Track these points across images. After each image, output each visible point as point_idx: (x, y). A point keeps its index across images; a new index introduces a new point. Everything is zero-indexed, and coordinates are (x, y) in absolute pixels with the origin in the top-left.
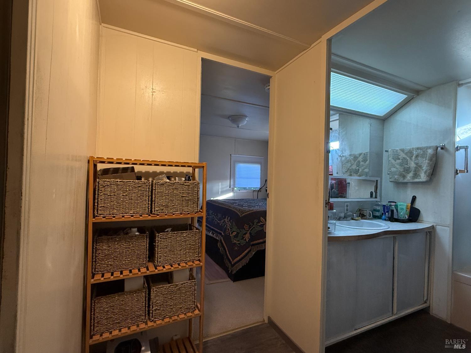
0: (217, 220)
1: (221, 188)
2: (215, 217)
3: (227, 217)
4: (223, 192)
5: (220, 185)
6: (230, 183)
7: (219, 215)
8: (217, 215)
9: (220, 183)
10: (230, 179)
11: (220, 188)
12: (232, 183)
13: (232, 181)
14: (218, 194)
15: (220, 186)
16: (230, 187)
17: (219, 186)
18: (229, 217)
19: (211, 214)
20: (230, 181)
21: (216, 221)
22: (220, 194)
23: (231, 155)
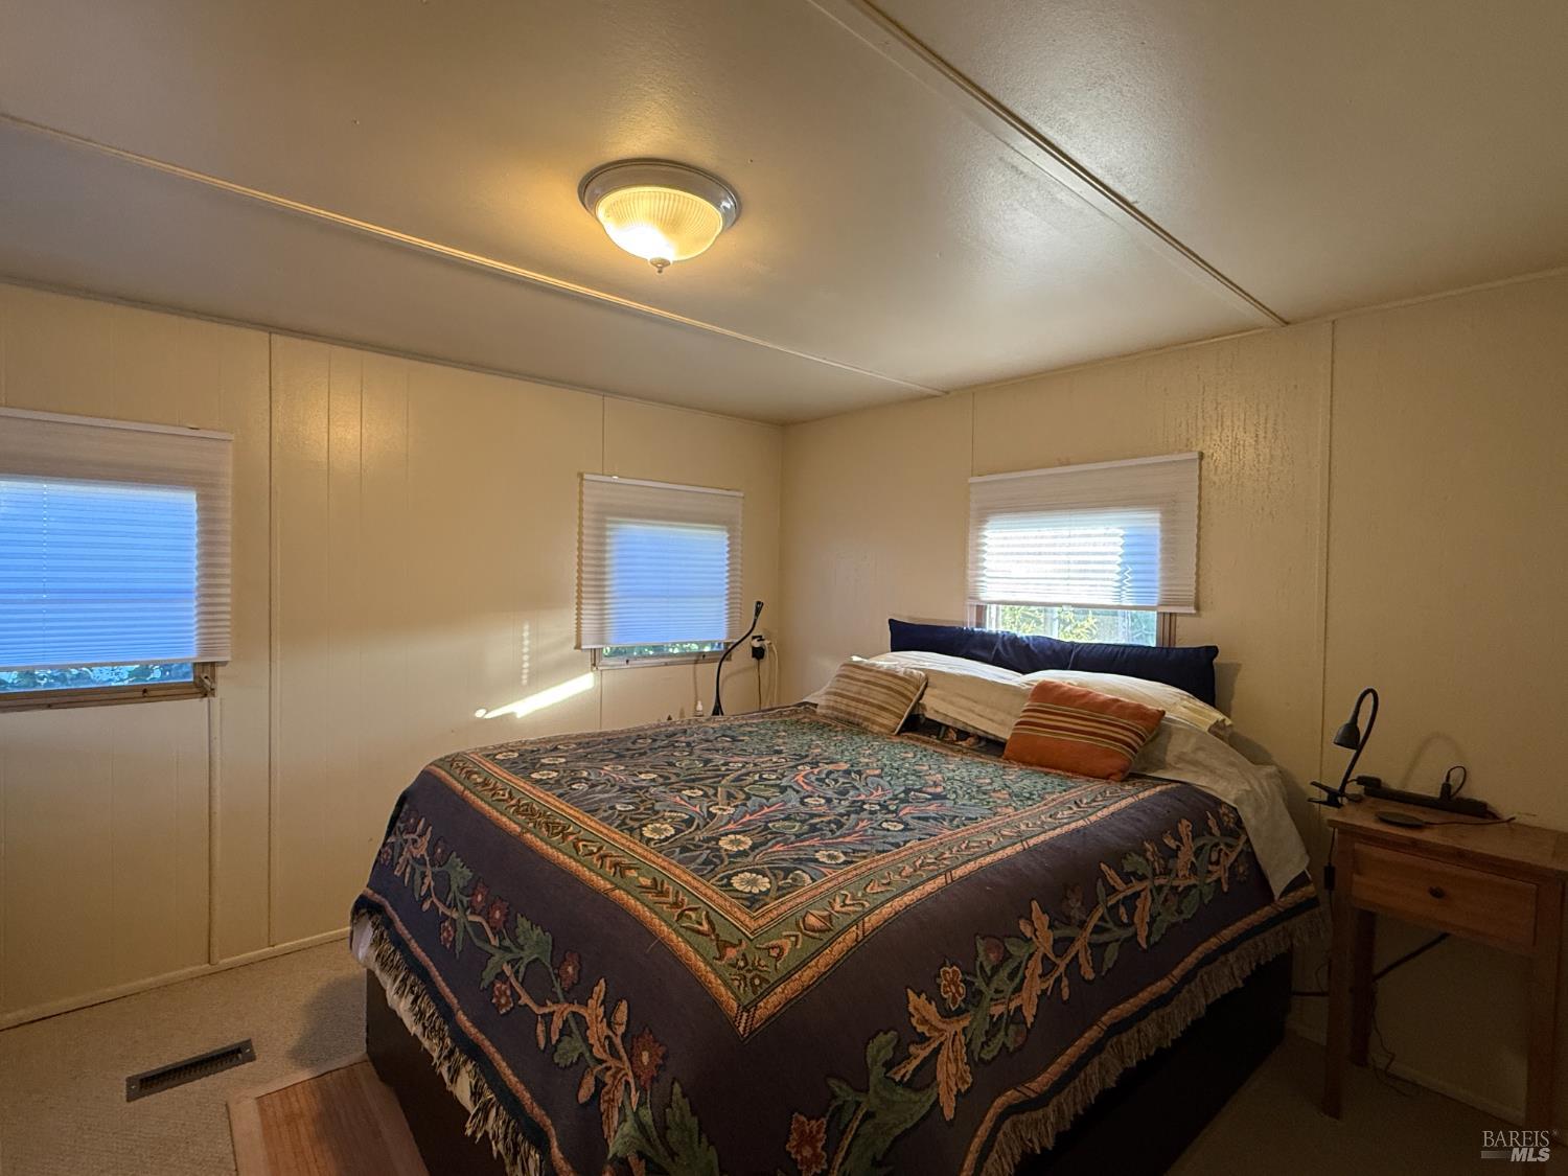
0: (508, 970)
1: (528, 653)
2: (495, 942)
3: (600, 989)
4: (545, 673)
5: (526, 634)
6: (579, 625)
7: (534, 940)
8: (507, 929)
9: (526, 627)
10: (579, 604)
11: (526, 650)
12: (588, 626)
13: (589, 611)
14: (514, 686)
15: (526, 642)
16: (578, 647)
17: (522, 639)
18: (624, 1006)
19: (462, 891)
20: (579, 614)
21: (501, 976)
22: (525, 682)
23: (581, 475)
